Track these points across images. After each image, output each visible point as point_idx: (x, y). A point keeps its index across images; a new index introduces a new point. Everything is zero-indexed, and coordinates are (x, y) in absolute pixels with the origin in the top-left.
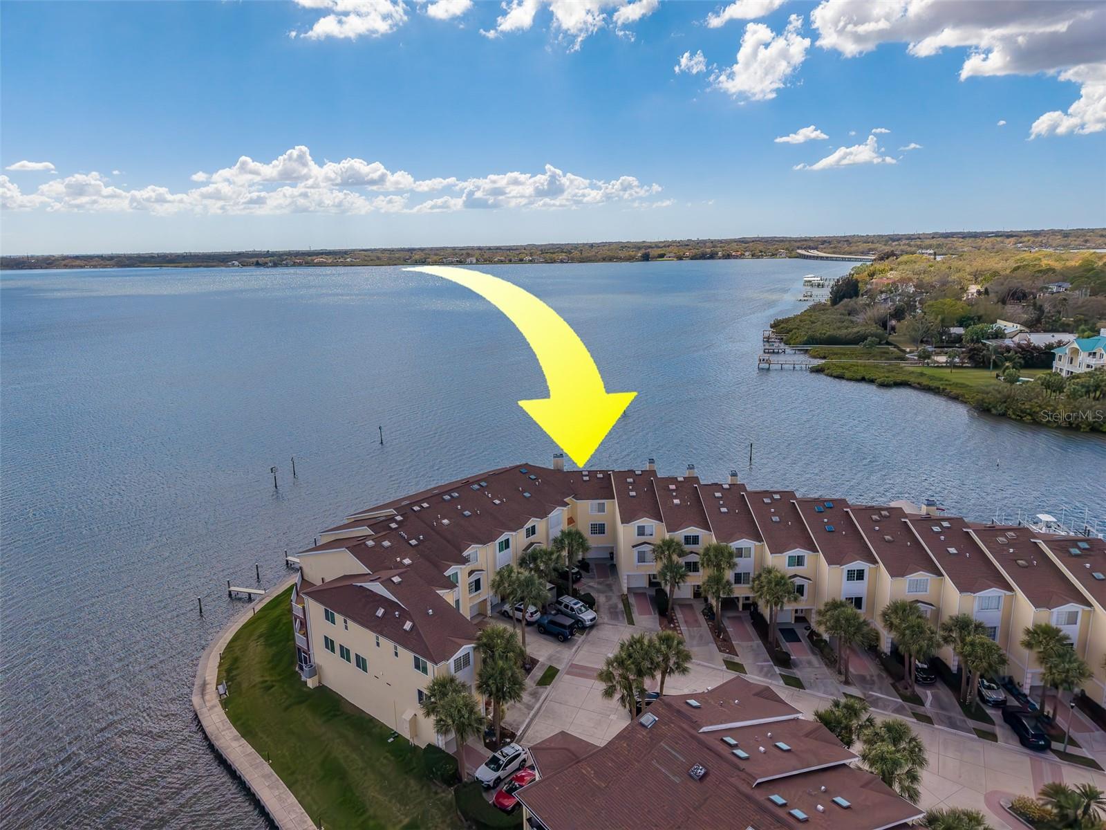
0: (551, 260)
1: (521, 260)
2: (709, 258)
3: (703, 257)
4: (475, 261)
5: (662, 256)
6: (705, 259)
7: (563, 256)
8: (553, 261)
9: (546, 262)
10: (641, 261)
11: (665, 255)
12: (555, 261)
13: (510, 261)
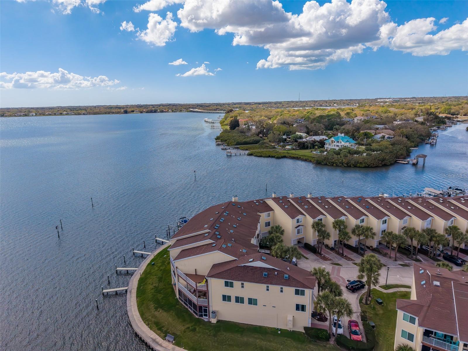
0: (78, 113)
1: (61, 114)
2: (154, 112)
3: (151, 112)
4: (34, 114)
5: (133, 111)
6: (153, 112)
7: (83, 112)
8: (79, 114)
9: (76, 114)
10: (123, 114)
11: (134, 111)
12: (80, 114)
13: (55, 114)
